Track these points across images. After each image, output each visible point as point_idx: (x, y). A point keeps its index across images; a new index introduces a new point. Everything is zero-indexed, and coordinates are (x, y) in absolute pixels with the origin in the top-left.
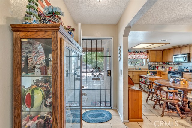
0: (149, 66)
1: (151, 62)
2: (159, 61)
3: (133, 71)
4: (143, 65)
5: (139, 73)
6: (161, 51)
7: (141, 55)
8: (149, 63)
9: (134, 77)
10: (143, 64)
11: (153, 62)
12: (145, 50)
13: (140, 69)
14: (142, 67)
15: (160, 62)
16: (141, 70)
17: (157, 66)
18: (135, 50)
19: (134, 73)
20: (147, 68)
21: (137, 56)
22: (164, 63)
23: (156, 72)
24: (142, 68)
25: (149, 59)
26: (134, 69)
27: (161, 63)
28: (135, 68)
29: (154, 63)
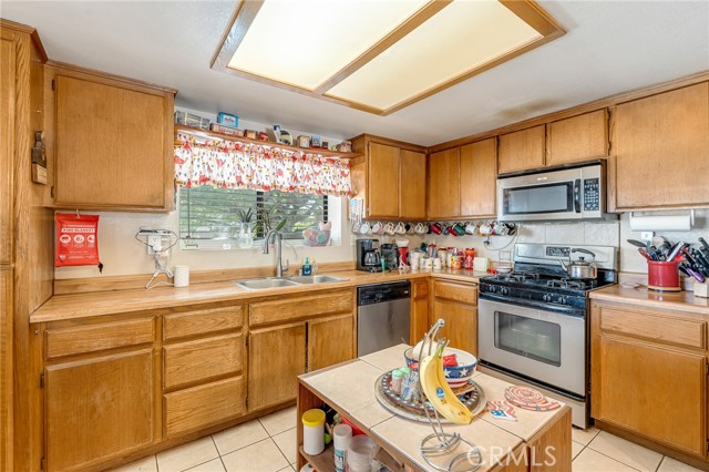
0: (363, 249)
1: (371, 219)
2: (413, 213)
3: (245, 304)
4: (323, 244)
5: (299, 313)
6: (423, 157)
7: (317, 169)
8: (365, 229)
9: (256, 361)
10: (328, 232)
11: (384, 220)
12: (336, 132)
13: (306, 271)
14: (318, 256)
15: (416, 221)
16: (316, 282)
17: (402, 243)
18: (268, 118)
19: (257, 318)
20: (351, 257)
21: (287, 174)
22: (434, 228)
23: (407, 285)
24: (320, 261)
25: (361, 196)
26: (261, 274)
27: (421, 229)
28: (268, 261)
29: (389, 228)
